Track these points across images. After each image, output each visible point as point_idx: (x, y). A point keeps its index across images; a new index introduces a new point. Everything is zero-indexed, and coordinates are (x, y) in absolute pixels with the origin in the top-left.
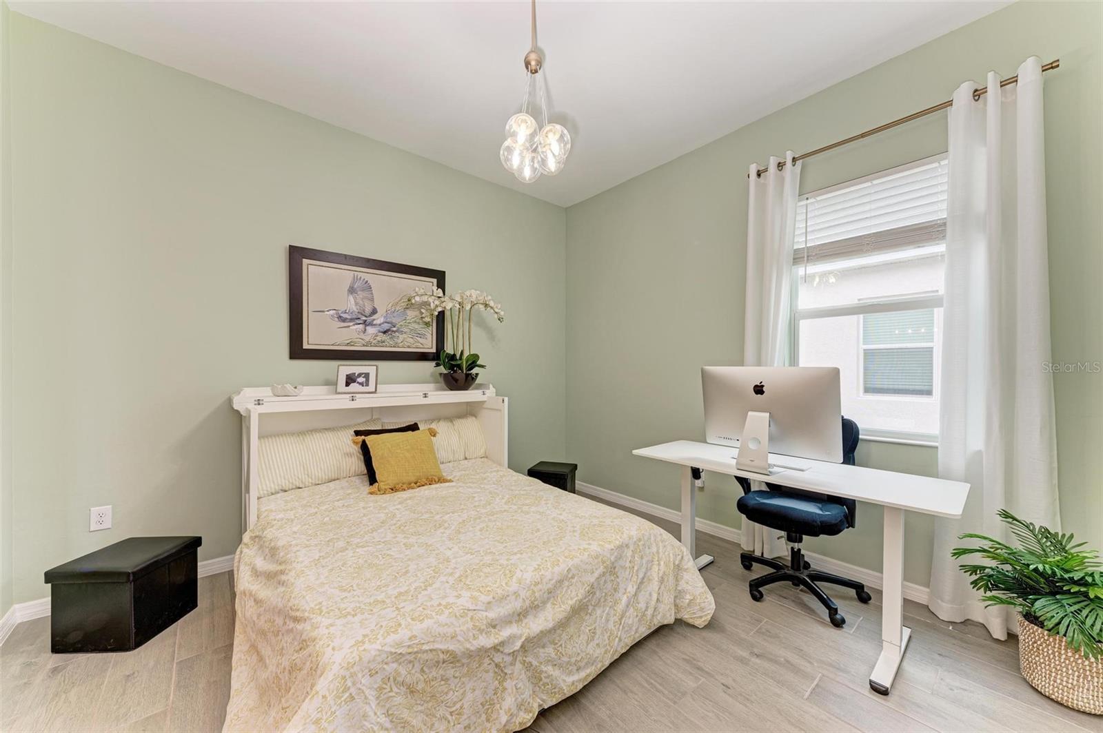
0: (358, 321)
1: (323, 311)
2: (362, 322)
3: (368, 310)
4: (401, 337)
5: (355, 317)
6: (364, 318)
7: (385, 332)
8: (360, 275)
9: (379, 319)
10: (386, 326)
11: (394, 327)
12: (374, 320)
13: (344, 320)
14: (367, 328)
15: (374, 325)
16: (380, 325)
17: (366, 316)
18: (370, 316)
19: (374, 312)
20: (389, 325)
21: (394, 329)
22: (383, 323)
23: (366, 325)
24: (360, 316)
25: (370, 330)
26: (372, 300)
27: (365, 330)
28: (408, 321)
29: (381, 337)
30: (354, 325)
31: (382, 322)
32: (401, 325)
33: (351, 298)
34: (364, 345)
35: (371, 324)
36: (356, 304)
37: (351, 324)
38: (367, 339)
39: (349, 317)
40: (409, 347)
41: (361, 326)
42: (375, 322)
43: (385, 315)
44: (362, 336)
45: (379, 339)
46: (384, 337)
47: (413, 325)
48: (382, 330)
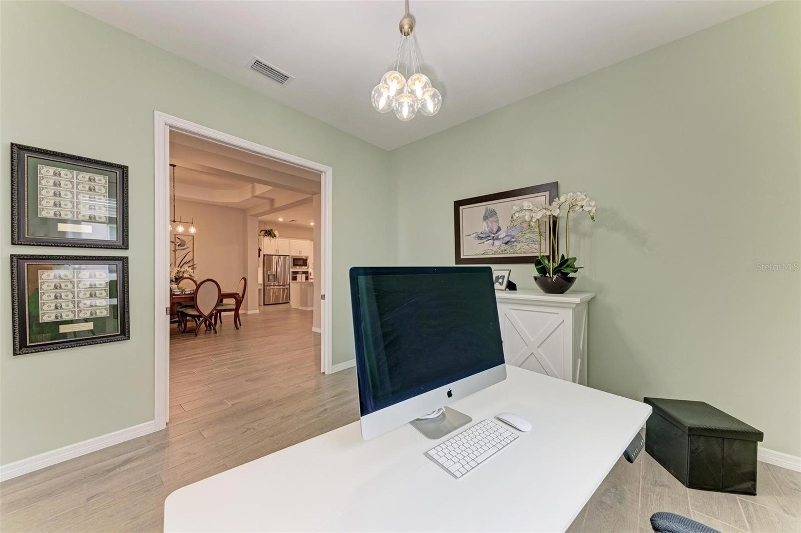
0: (489, 238)
1: (470, 235)
2: (491, 238)
3: (495, 229)
4: (519, 246)
5: (487, 235)
6: (493, 235)
7: (506, 243)
8: (489, 206)
9: (502, 234)
10: (507, 239)
11: (513, 238)
12: (499, 235)
13: (481, 238)
14: (495, 241)
15: (500, 239)
16: (503, 238)
17: (494, 234)
18: (496, 233)
19: (499, 229)
20: (510, 237)
21: (513, 240)
22: (505, 237)
23: (494, 240)
24: (490, 234)
25: (497, 243)
26: (497, 222)
27: (493, 243)
28: (524, 232)
29: (505, 247)
30: (487, 241)
31: (504, 235)
32: (519, 236)
33: (485, 223)
34: (493, 254)
35: (498, 239)
36: (488, 226)
37: (485, 240)
38: (495, 249)
39: (484, 236)
40: (525, 252)
41: (491, 241)
42: (499, 237)
43: (506, 230)
44: (492, 248)
45: (502, 248)
46: (506, 247)
47: (528, 235)
48: (504, 242)
